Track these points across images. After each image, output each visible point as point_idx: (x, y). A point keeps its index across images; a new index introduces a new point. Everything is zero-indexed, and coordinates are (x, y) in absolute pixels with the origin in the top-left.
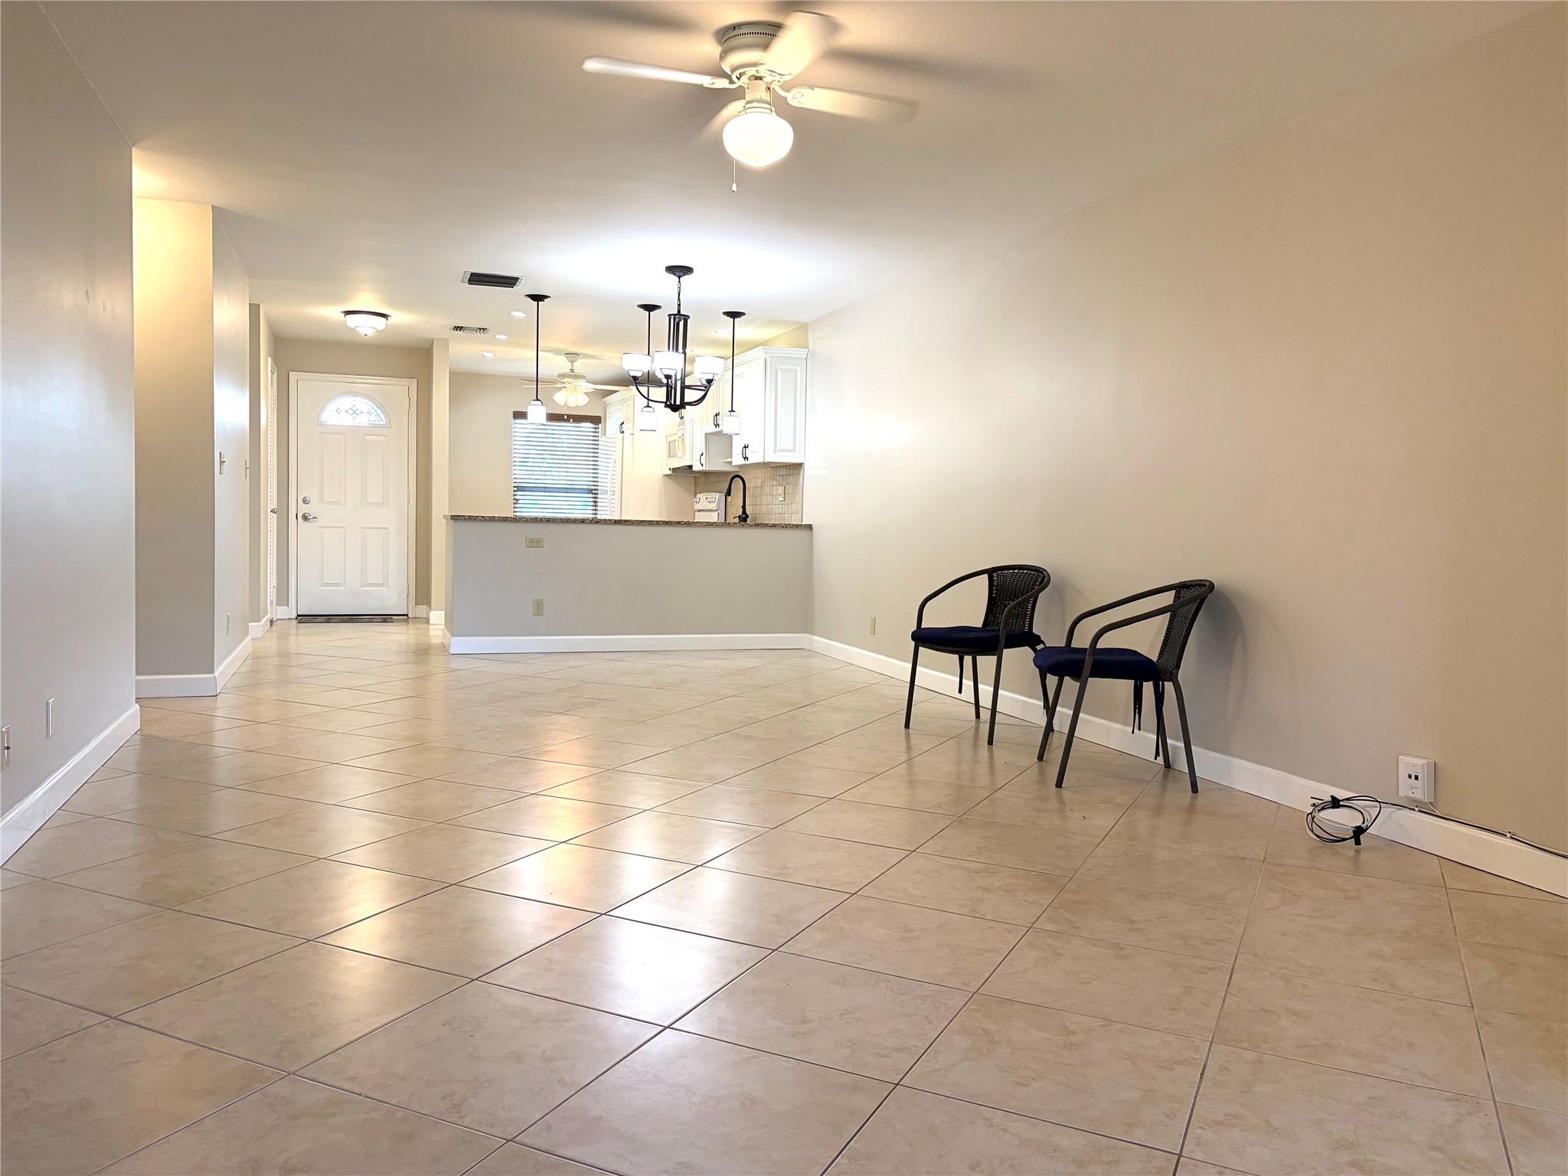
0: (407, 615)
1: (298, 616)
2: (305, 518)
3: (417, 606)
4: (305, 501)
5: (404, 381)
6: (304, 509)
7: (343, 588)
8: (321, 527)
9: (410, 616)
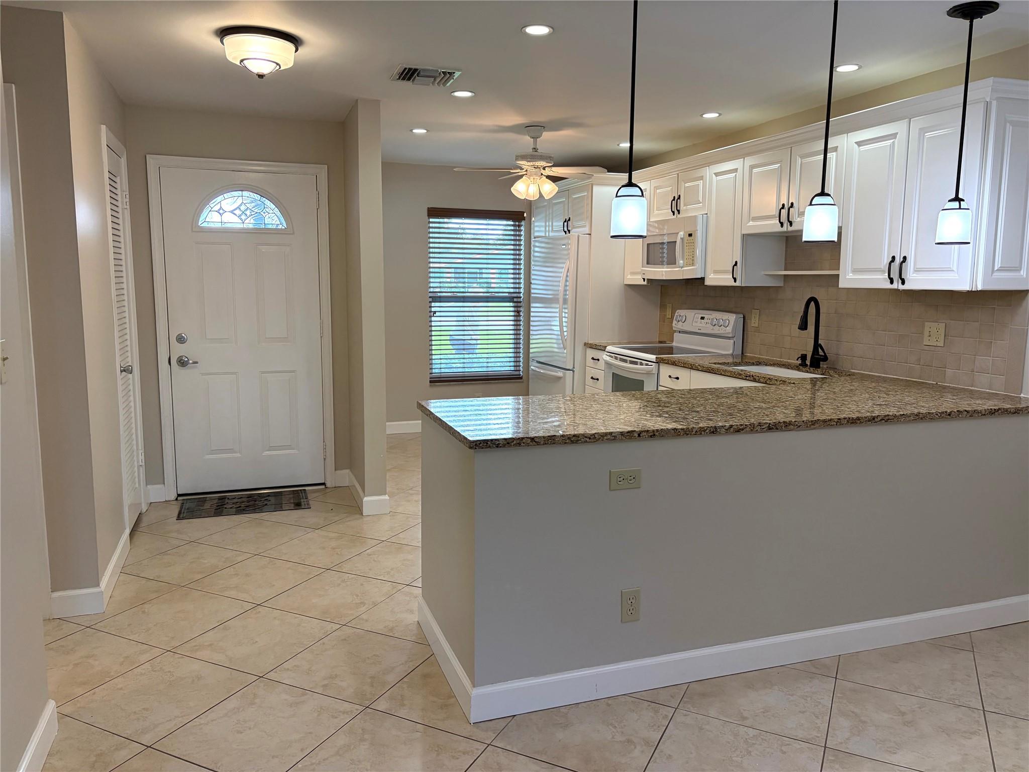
0: (324, 484)
1: (179, 495)
2: (182, 363)
3: (337, 472)
4: (181, 340)
5: (311, 168)
6: (179, 350)
7: (238, 455)
8: (203, 374)
9: (328, 485)
